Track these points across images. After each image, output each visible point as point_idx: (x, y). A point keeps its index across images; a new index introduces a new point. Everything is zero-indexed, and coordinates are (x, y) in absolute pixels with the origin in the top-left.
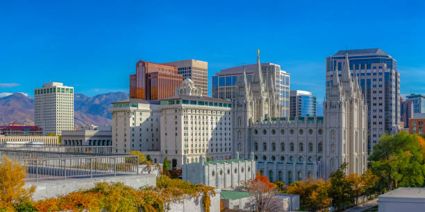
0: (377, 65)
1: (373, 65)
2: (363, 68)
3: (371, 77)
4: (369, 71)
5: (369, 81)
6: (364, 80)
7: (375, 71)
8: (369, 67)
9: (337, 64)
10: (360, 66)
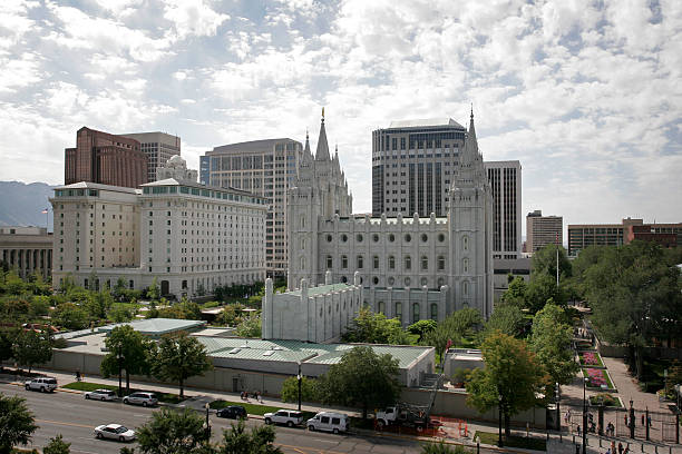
0: (451, 142)
1: (444, 142)
2: (429, 145)
3: (442, 160)
4: (438, 151)
5: (438, 165)
6: (431, 164)
7: (447, 151)
8: (438, 145)
9: (391, 142)
10: (425, 144)
